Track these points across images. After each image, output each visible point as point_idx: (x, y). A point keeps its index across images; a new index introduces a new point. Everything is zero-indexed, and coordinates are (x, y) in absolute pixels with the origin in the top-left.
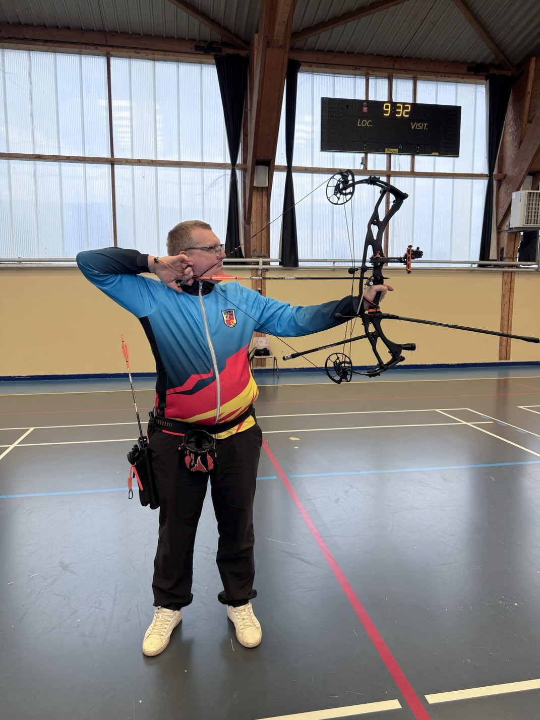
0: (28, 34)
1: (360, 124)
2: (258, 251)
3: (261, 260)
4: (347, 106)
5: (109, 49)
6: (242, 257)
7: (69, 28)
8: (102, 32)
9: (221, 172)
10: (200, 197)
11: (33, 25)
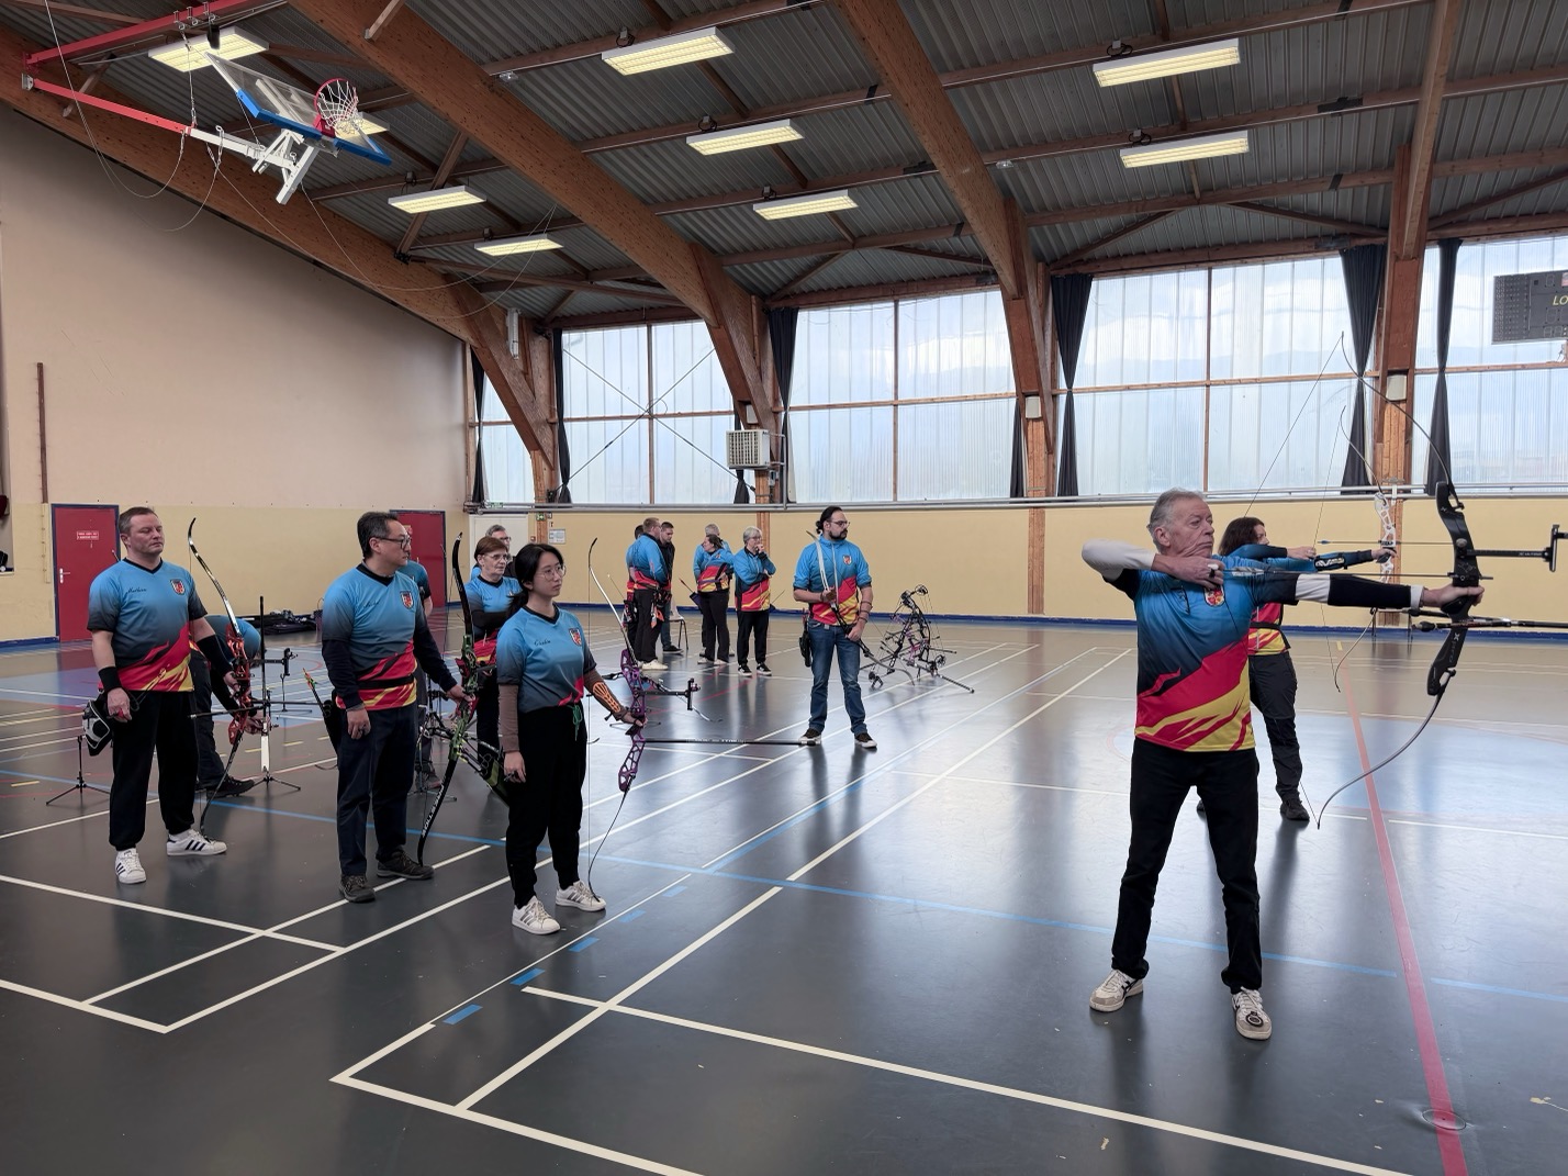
0: (1126, 263)
1: (1558, 301)
2: (1391, 475)
3: (1395, 488)
4: (1536, 282)
5: (1211, 264)
6: (1368, 484)
7: (1169, 250)
8: (1204, 247)
9: (1345, 382)
10: (1315, 414)
11: (1132, 255)
